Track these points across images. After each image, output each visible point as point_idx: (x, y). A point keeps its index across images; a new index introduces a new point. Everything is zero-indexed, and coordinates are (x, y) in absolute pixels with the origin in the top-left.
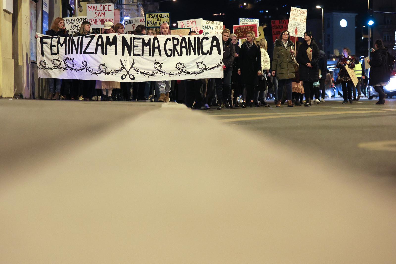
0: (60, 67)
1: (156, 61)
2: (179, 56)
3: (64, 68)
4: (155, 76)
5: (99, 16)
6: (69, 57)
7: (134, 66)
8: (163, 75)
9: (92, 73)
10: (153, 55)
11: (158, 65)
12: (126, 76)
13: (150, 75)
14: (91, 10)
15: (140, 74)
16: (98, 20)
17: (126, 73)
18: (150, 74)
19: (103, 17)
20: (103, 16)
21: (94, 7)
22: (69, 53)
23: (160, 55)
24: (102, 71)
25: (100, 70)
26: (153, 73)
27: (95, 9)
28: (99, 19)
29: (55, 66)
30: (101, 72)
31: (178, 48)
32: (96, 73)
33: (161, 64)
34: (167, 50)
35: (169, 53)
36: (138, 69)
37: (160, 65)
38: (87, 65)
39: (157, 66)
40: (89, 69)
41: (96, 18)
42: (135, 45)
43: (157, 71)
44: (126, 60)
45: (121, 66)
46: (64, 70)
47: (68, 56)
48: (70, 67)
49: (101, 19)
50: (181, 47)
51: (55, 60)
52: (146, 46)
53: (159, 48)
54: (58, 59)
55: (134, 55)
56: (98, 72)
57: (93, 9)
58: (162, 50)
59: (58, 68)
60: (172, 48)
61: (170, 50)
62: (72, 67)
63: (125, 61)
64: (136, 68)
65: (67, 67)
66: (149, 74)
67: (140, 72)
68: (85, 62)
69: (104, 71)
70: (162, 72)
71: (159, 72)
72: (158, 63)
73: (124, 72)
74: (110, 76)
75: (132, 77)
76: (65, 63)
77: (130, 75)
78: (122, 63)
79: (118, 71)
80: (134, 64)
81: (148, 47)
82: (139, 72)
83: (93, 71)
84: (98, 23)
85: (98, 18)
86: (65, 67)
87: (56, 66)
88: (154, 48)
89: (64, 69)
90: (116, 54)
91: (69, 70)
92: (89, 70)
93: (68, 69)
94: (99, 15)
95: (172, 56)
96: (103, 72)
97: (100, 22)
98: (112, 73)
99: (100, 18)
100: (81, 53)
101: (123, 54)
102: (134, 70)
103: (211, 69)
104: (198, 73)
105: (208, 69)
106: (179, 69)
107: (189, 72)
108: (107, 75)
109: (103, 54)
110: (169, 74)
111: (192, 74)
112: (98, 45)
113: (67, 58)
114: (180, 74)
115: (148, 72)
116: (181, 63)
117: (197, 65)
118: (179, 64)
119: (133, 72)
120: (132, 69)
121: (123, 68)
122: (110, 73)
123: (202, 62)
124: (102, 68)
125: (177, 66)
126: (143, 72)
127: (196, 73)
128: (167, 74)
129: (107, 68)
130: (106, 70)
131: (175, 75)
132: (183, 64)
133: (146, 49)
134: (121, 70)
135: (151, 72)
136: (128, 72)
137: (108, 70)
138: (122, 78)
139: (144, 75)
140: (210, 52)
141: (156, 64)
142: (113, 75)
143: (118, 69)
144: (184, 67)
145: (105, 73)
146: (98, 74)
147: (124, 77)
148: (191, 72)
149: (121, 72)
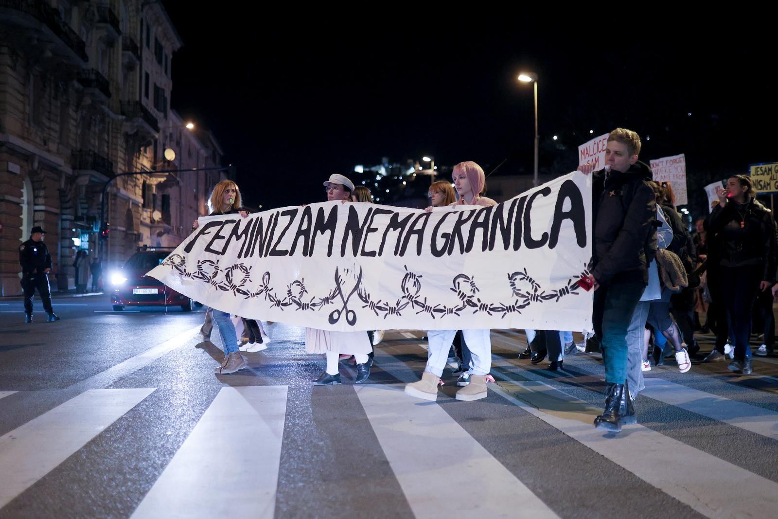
1: (408, 270)
2: (463, 252)
4: (400, 315)
6: (243, 264)
7: (360, 286)
8: (417, 313)
9: (273, 303)
10: (402, 254)
11: (412, 280)
12: (339, 313)
13: (388, 312)
15: (368, 310)
17: (340, 306)
18: (390, 307)
22: (246, 255)
23: (420, 252)
24: (294, 298)
25: (289, 296)
30: (291, 301)
31: (465, 229)
32: (282, 303)
33: (418, 278)
34: (439, 236)
36: (369, 294)
37: (417, 283)
38: (268, 283)
39: (410, 284)
40: (271, 293)
42: (372, 227)
43: (406, 300)
44: (348, 270)
45: (334, 286)
47: (241, 260)
48: (235, 286)
50: (475, 225)
52: (395, 230)
53: (421, 232)
55: (363, 253)
56: (284, 302)
58: (428, 236)
60: (451, 231)
61: (444, 235)
62: (239, 286)
63: (346, 271)
64: (365, 291)
65: (229, 285)
66: (387, 309)
67: (369, 304)
68: (267, 276)
69: (297, 299)
70: (416, 302)
71: (411, 303)
72: (412, 275)
73: (338, 303)
74: (308, 312)
75: (351, 317)
76: (227, 275)
77: (348, 312)
78: (337, 278)
79: (327, 300)
80: (362, 280)
82: (368, 302)
83: (276, 297)
86: (225, 284)
88: (411, 231)
90: (329, 252)
91: (231, 292)
92: (270, 296)
93: (228, 290)
95: (447, 253)
96: (295, 301)
98: (314, 305)
100: (266, 254)
101: (343, 254)
102: (360, 295)
103: (552, 296)
104: (510, 309)
105: (543, 295)
106: (463, 296)
107: (484, 307)
108: (303, 310)
109: (305, 254)
110: (432, 309)
111: (491, 312)
112: (300, 232)
113: (239, 266)
114: (460, 309)
115: (387, 303)
116: (466, 277)
117: (510, 282)
118: (461, 280)
119: (355, 303)
120: (356, 294)
121: (338, 291)
122: (309, 306)
123: (524, 273)
124: (296, 290)
125: (457, 285)
126: (375, 302)
127: (503, 310)
128: (428, 309)
129: (306, 291)
130: (301, 296)
131: (446, 312)
132: (471, 278)
133: (393, 235)
134: (333, 297)
135: (393, 304)
136: (345, 303)
137: (305, 299)
138: (332, 321)
139: (378, 311)
140: (552, 239)
141: (408, 278)
142: (313, 310)
143: (327, 296)
144: (474, 289)
145: (299, 304)
146: (283, 307)
147: (336, 316)
148: (491, 305)
149: (333, 303)
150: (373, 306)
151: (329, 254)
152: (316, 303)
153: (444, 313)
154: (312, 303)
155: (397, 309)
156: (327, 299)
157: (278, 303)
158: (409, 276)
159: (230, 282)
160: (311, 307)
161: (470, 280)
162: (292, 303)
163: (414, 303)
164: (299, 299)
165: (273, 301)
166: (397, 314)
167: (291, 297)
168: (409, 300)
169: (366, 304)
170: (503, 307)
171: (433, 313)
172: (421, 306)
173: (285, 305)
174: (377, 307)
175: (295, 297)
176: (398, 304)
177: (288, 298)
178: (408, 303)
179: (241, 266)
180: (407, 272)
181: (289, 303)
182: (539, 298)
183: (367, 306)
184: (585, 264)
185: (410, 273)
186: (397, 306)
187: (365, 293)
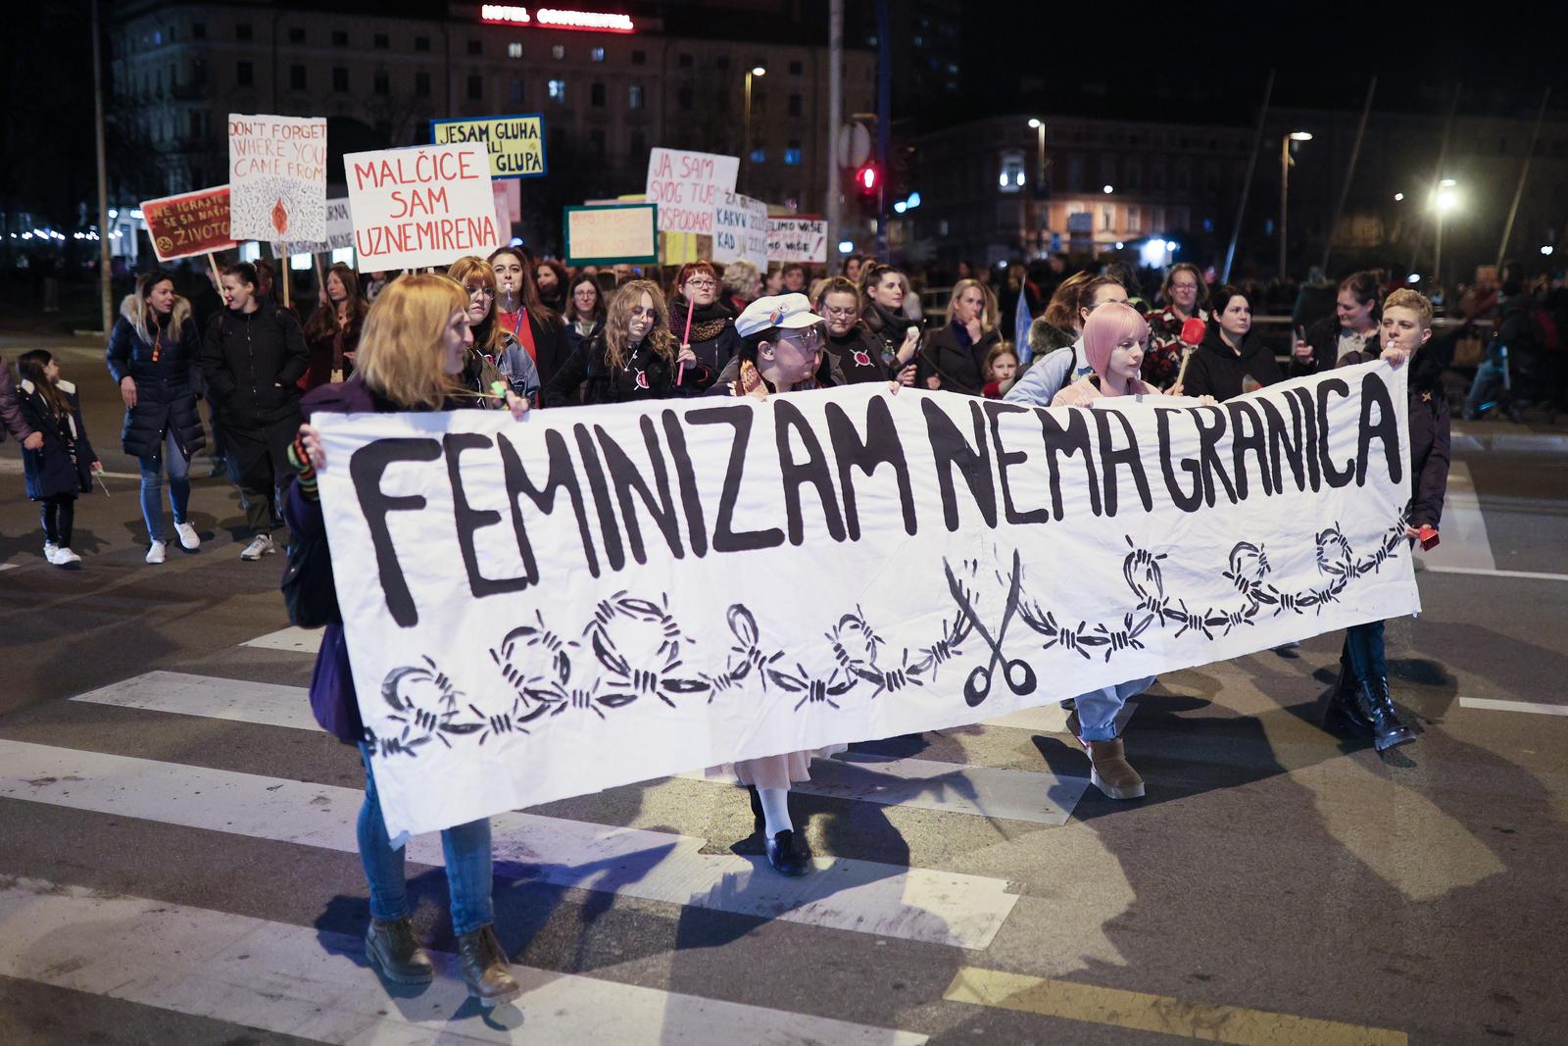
0: (569, 688)
1: (1131, 543)
2: (1234, 501)
3: (605, 690)
4: (1142, 646)
5: (418, 210)
6: (624, 592)
7: (1022, 598)
8: (1177, 636)
9: (798, 696)
10: (1112, 511)
11: (1143, 566)
12: (988, 675)
13: (1111, 645)
14: (368, 182)
15: (1060, 651)
16: (411, 231)
17: (984, 657)
18: (1113, 634)
19: (439, 214)
20: (439, 206)
21: (385, 164)
22: (617, 563)
23: (1148, 504)
24: (858, 666)
25: (842, 664)
26: (1126, 630)
27: (391, 175)
28: (418, 225)
29: (526, 690)
30: (853, 676)
31: (1224, 450)
32: (827, 687)
33: (1156, 561)
34: (1176, 467)
35: (1186, 483)
36: (1049, 614)
37: (1154, 572)
38: (756, 641)
39: (1139, 576)
40: (777, 666)
41: (401, 221)
42: (1007, 449)
43: (1146, 612)
44: (975, 563)
45: (952, 609)
46: (603, 708)
47: (611, 582)
48: (648, 679)
49: (429, 224)
50: (1240, 444)
51: (520, 642)
52: (1069, 453)
53: (1132, 456)
54: (537, 626)
55: (1014, 517)
56: (835, 683)
57: (383, 175)
58: (1151, 467)
59: (555, 706)
60: (1198, 457)
61: (1187, 464)
62: (665, 671)
63: (971, 566)
64: (1036, 607)
65: (622, 680)
66: (1106, 641)
67: (1059, 636)
68: (741, 619)
69: (867, 668)
70: (1169, 613)
71: (1157, 615)
72: (1143, 555)
73: (974, 652)
74: (907, 691)
75: (1018, 675)
76: (600, 651)
77: (1007, 668)
78: (956, 590)
79: (942, 649)
80: (1022, 582)
81: (1079, 452)
82: (1055, 633)
83: (805, 676)
84: (412, 243)
85: (414, 220)
86: (611, 684)
87: (534, 694)
88: (1111, 458)
89: (607, 701)
91: (647, 699)
92: (777, 677)
93: (634, 698)
94: (413, 205)
95: (1204, 503)
96: (861, 673)
97: (426, 240)
98: (914, 670)
99: (420, 216)
100: (700, 550)
101: (953, 523)
102: (1029, 619)
103: (1370, 565)
104: (1325, 597)
105: (1360, 566)
106: (1243, 584)
107: (1287, 600)
108: (891, 689)
109: (837, 534)
110: (1204, 619)
111: (1300, 608)
112: (793, 476)
113: (614, 603)
114: (1251, 613)
115: (1101, 625)
116: (1251, 547)
117: (1318, 549)
118: (1242, 553)
119: (1022, 642)
120: (1017, 619)
121: (967, 621)
122: (905, 676)
123: (1336, 530)
124: (854, 642)
125: (1236, 564)
126: (1074, 629)
127: (1316, 600)
128: (1194, 622)
129: (879, 639)
130: (874, 656)
131: (1231, 622)
132: (1259, 549)
133: (1073, 466)
134: (959, 639)
135: (1117, 626)
136: (996, 648)
138: (974, 697)
139: (1084, 647)
141: (1133, 564)
142: (920, 683)
143: (941, 638)
144: (1265, 567)
145: (876, 678)
146: (834, 698)
147: (980, 684)
148: (1298, 596)
149: (959, 653)
150: (1069, 639)
151: (911, 527)
152: (916, 663)
153: (1227, 624)
154: (908, 666)
155: (1128, 635)
156: (943, 647)
157: (819, 690)
158: (1136, 558)
159: (623, 669)
160: (911, 676)
161: (1257, 551)
162: (855, 682)
163: (1164, 616)
164: (871, 664)
165: (798, 690)
166: (1134, 647)
167: (847, 664)
168: (1153, 610)
169: (1053, 638)
170: (1315, 595)
171: (1207, 628)
172: (1178, 618)
173: (839, 690)
174: (1079, 640)
175: (861, 662)
176: (1128, 624)
177: (842, 669)
178: (1152, 616)
179: (623, 602)
180: (1130, 550)
181: (847, 684)
182: (1357, 572)
183: (1055, 641)
184: (1400, 509)
185: (1140, 551)
186: (1129, 628)
187: (1040, 613)
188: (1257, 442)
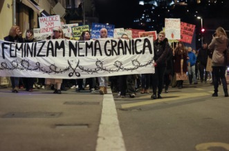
0: (18, 67)
1: (98, 60)
2: (117, 55)
4: (97, 73)
7: (79, 65)
8: (104, 72)
10: (95, 55)
12: (73, 74)
17: (72, 71)
18: (93, 71)
22: (25, 56)
25: (51, 70)
29: (13, 66)
31: (116, 48)
35: (108, 53)
36: (83, 67)
37: (101, 63)
38: (40, 66)
39: (99, 64)
42: (80, 47)
50: (119, 48)
53: (99, 49)
55: (79, 55)
56: (49, 72)
58: (103, 50)
61: (109, 50)
63: (72, 61)
64: (81, 66)
69: (54, 70)
70: (103, 69)
71: (100, 69)
76: (22, 64)
77: (76, 73)
78: (69, 63)
79: (66, 70)
80: (79, 63)
81: (91, 48)
83: (45, 70)
88: (96, 49)
89: (21, 69)
90: (64, 55)
92: (42, 70)
95: (111, 55)
98: (62, 71)
100: (35, 56)
101: (70, 55)
102: (80, 68)
103: (144, 66)
104: (133, 69)
105: (142, 66)
106: (117, 66)
107: (125, 69)
108: (57, 73)
109: (53, 55)
110: (109, 70)
112: (48, 49)
114: (118, 70)
115: (91, 70)
117: (132, 63)
118: (117, 62)
120: (78, 68)
121: (70, 67)
122: (60, 72)
123: (136, 60)
124: (53, 67)
125: (116, 64)
129: (57, 68)
132: (120, 62)
134: (68, 69)
137: (57, 70)
138: (70, 76)
139: (88, 72)
140: (143, 52)
142: (62, 73)
143: (66, 68)
145: (55, 72)
147: (71, 74)
148: (128, 69)
149: (69, 71)
150: (85, 71)
153: (113, 71)
157: (47, 72)
159: (24, 66)
169: (83, 70)
170: (131, 69)
176: (96, 70)
184: (152, 58)
188: (122, 48)
